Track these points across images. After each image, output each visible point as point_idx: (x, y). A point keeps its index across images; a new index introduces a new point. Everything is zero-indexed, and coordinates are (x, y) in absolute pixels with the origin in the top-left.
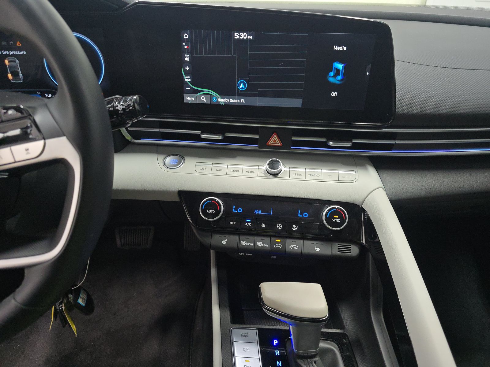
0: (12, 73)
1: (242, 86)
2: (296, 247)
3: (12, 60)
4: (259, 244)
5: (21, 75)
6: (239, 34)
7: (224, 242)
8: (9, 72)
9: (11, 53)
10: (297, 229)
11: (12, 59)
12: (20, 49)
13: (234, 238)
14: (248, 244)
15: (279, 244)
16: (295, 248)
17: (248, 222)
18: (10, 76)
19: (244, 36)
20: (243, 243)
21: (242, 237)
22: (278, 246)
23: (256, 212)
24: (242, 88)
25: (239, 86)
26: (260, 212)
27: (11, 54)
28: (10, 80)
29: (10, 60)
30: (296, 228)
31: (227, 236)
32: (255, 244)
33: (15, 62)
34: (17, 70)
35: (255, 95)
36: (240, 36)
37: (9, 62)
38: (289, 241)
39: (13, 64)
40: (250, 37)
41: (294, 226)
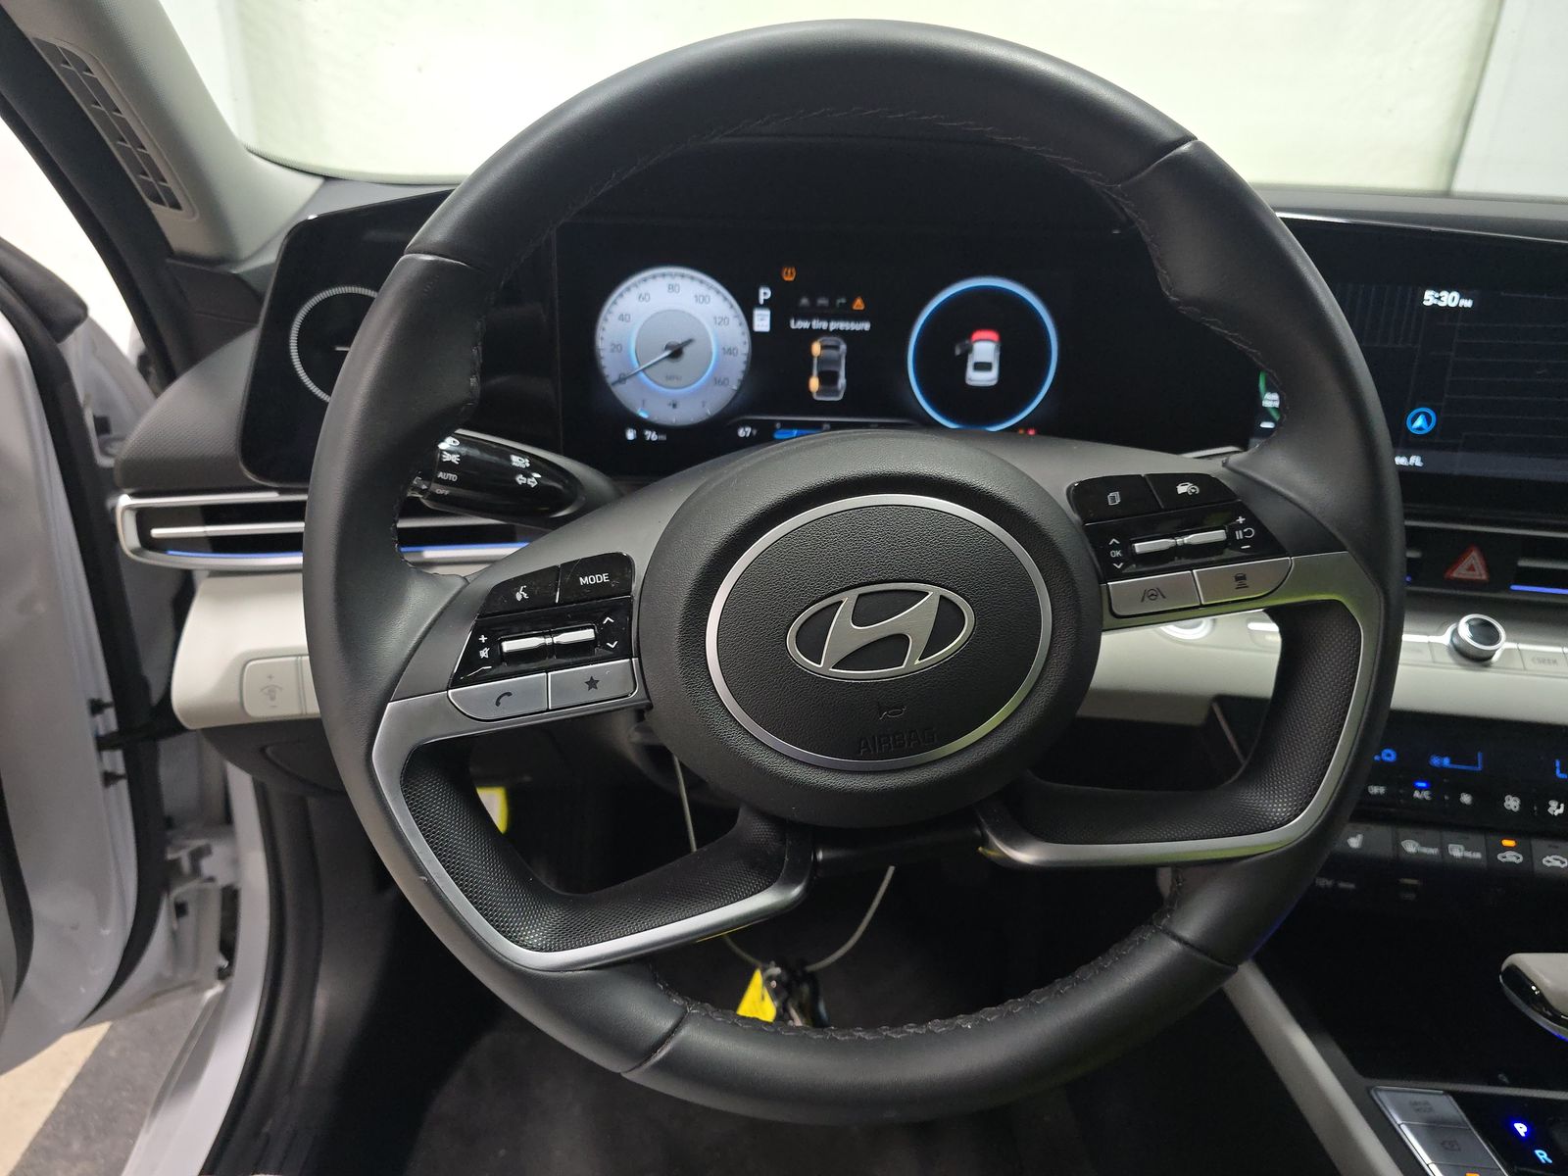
0: (822, 377)
1: (1420, 422)
2: (1563, 863)
3: (830, 343)
4: (1457, 851)
5: (842, 381)
6: (1437, 295)
7: (1355, 842)
8: (815, 372)
9: (834, 326)
10: (1561, 810)
11: (831, 341)
12: (858, 317)
13: (1382, 833)
14: (1425, 850)
15: (1515, 854)
16: (1558, 864)
17: (1421, 789)
18: (814, 384)
19: (1450, 299)
20: (1411, 847)
21: (1403, 831)
22: (1512, 857)
23: (1435, 761)
24: (1420, 429)
25: (1414, 420)
26: (1446, 761)
27: (831, 329)
28: (810, 393)
29: (825, 343)
30: (1559, 807)
31: (1362, 826)
32: (1444, 850)
33: (836, 348)
34: (836, 369)
35: (1455, 448)
36: (1439, 298)
37: (823, 347)
38: (1538, 845)
39: (833, 353)
40: (1468, 303)
41: (1553, 804)
